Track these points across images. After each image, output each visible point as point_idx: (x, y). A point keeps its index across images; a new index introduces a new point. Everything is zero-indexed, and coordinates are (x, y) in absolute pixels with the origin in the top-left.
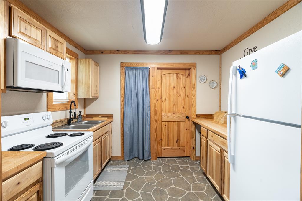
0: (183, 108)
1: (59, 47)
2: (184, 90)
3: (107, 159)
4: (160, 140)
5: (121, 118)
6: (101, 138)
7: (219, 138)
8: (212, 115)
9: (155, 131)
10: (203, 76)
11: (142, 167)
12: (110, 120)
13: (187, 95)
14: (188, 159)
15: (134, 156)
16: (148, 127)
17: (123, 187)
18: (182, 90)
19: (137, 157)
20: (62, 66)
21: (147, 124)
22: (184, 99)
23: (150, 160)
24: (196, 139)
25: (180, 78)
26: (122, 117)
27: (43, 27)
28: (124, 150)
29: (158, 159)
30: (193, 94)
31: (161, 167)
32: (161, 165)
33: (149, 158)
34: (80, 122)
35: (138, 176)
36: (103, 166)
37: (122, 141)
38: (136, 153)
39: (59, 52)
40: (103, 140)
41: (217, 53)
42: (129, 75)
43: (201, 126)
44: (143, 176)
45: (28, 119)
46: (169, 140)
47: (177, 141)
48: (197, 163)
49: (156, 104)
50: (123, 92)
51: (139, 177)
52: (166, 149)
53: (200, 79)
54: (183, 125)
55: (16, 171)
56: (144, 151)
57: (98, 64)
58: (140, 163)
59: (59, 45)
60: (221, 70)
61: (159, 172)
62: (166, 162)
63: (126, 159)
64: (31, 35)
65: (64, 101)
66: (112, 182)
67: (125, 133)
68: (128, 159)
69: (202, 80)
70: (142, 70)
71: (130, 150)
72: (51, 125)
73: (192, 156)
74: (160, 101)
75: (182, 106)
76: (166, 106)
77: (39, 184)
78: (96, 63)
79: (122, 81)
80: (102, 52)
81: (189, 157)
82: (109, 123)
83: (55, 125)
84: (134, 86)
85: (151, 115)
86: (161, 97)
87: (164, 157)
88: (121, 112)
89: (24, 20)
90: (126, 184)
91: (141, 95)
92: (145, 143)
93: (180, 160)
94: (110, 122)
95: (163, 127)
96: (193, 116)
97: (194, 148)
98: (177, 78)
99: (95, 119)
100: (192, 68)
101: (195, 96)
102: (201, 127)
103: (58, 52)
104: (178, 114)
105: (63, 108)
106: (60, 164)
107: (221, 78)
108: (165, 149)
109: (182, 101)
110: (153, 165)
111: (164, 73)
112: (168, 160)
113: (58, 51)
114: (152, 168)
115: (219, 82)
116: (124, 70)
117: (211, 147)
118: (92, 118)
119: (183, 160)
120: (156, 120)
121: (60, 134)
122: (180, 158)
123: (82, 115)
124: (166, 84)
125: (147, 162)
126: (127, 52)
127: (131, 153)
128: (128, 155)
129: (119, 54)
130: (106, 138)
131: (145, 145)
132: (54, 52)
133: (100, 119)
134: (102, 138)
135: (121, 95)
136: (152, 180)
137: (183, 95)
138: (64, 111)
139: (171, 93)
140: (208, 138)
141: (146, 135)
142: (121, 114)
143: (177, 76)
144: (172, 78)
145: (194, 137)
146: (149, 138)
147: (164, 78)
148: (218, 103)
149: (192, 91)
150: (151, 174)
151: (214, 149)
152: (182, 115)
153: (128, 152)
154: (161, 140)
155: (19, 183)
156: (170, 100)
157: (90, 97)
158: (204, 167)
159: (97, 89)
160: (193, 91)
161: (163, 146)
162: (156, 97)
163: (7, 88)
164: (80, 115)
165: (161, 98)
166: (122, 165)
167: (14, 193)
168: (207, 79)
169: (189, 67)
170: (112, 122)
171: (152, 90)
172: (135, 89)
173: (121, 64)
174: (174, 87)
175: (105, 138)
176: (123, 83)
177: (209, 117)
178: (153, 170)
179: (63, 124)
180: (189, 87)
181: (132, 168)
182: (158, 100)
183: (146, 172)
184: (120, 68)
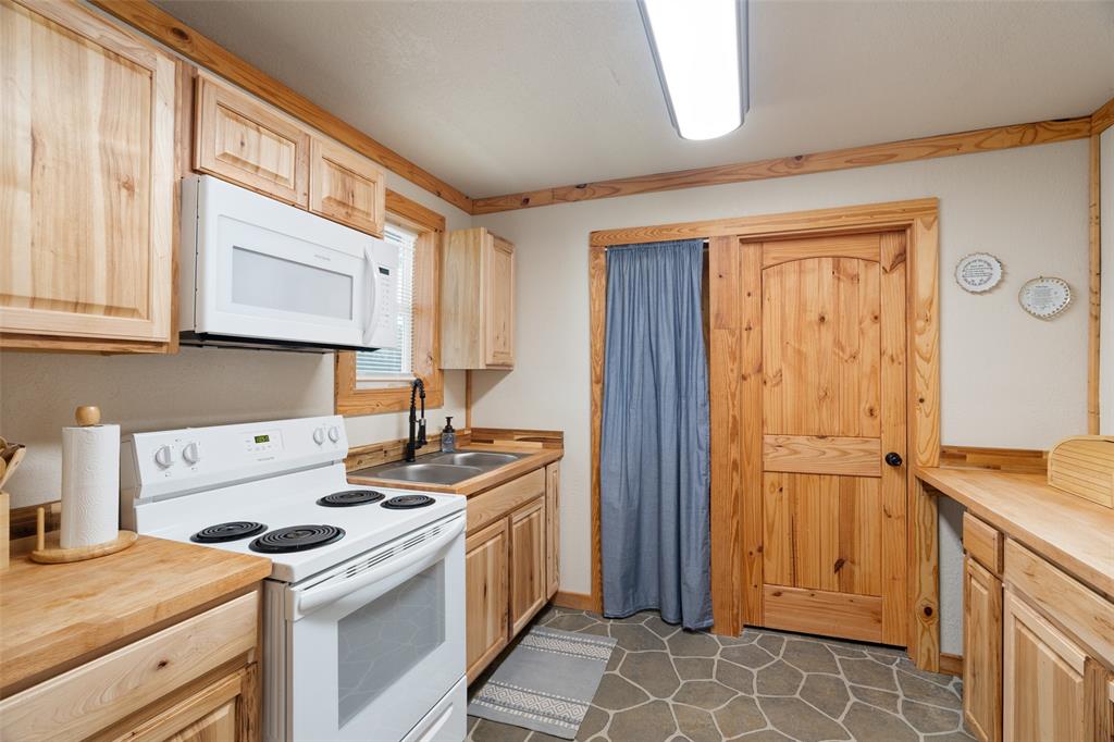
0: (872, 415)
1: (357, 193)
2: (872, 331)
3: (532, 601)
4: (754, 551)
5: (593, 445)
6: (507, 519)
7: (1073, 590)
8: (1039, 454)
9: (729, 508)
10: (978, 257)
11: (672, 657)
12: (551, 453)
13: (889, 352)
14: (898, 658)
15: (642, 604)
16: (699, 490)
17: (577, 728)
18: (862, 332)
19: (656, 610)
20: (366, 259)
21: (695, 477)
22: (876, 371)
23: (708, 629)
24: (945, 570)
25: (855, 278)
26: (597, 444)
27: (301, 131)
28: (601, 572)
29: (745, 631)
30: (924, 349)
31: (755, 671)
32: (755, 662)
33: (705, 624)
34: (447, 453)
35: (649, 694)
36: (515, 625)
37: (597, 538)
38: (653, 592)
39: (359, 210)
40: (514, 527)
41: (1074, 134)
42: (621, 275)
43: (966, 509)
44: (669, 700)
45: (266, 438)
46: (799, 554)
47: (839, 565)
48: (950, 687)
49: (733, 396)
50: (598, 346)
51: (653, 698)
52: (784, 594)
53: (960, 274)
54: (868, 494)
55: (152, 623)
56: (683, 587)
57: (511, 244)
58: (665, 639)
59: (360, 189)
60: (1099, 217)
61: (741, 694)
62: (782, 652)
63: (608, 612)
64: (258, 162)
65: (398, 378)
66: (542, 696)
67: (604, 508)
68: (618, 614)
69: (977, 280)
70: (675, 253)
71: (625, 576)
72: (344, 461)
73: (923, 645)
74: (753, 381)
75: (865, 406)
76: (780, 402)
77: (243, 672)
78: (502, 243)
79: (597, 303)
80: (527, 200)
81: (903, 649)
82: (545, 466)
83: (360, 462)
84: (641, 322)
85: (715, 439)
86: (761, 364)
87: (774, 627)
88: (592, 421)
89: (237, 116)
90: (592, 721)
91: (669, 358)
92: (688, 558)
93: (853, 654)
94: (550, 460)
95: (771, 498)
96: (923, 455)
97: (928, 611)
98: (839, 278)
99: (499, 445)
100: (919, 226)
101: (934, 357)
102: (966, 514)
103: (355, 213)
104: (842, 443)
105: (388, 406)
106: (317, 611)
107: (1095, 261)
108: (778, 594)
109: (865, 383)
110: (717, 657)
111: (774, 258)
112: (791, 648)
113: (353, 208)
114: (715, 666)
115: (1082, 283)
116: (602, 260)
117: (1024, 631)
118: (492, 442)
119: (870, 658)
120: (735, 463)
121: (361, 494)
122: (857, 649)
123: (453, 431)
124: (783, 306)
125: (696, 636)
126: (613, 188)
127: (631, 591)
128: (619, 595)
129: (587, 199)
130: (530, 521)
131: (688, 565)
132: (341, 212)
133: (517, 448)
134: (510, 521)
135: (591, 358)
136: (703, 726)
137: (868, 354)
138: (395, 415)
139: (809, 349)
140: (1006, 576)
141: (693, 522)
142: (593, 433)
143: (837, 269)
144: (810, 280)
145: (928, 560)
146: (706, 538)
147: (772, 281)
148: (1082, 397)
149: (917, 336)
150: (705, 696)
151: (1041, 646)
152: (866, 447)
153: (618, 585)
154: (760, 550)
155: (163, 664)
156: (800, 376)
157: (481, 368)
158: (986, 725)
159: (505, 338)
160: (920, 334)
161: (769, 577)
162: (736, 365)
163: (180, 338)
164: (448, 429)
165: (760, 369)
166: (590, 631)
167: (145, 695)
168: (1004, 274)
169: (898, 220)
170: (559, 459)
171: (715, 334)
172: (647, 332)
173: (591, 239)
174: (822, 319)
175: (525, 521)
176: (599, 311)
177: (1026, 464)
178: (714, 679)
179: (390, 460)
180: (902, 316)
181: (627, 652)
182: (744, 378)
183: (682, 682)
184: (590, 251)
